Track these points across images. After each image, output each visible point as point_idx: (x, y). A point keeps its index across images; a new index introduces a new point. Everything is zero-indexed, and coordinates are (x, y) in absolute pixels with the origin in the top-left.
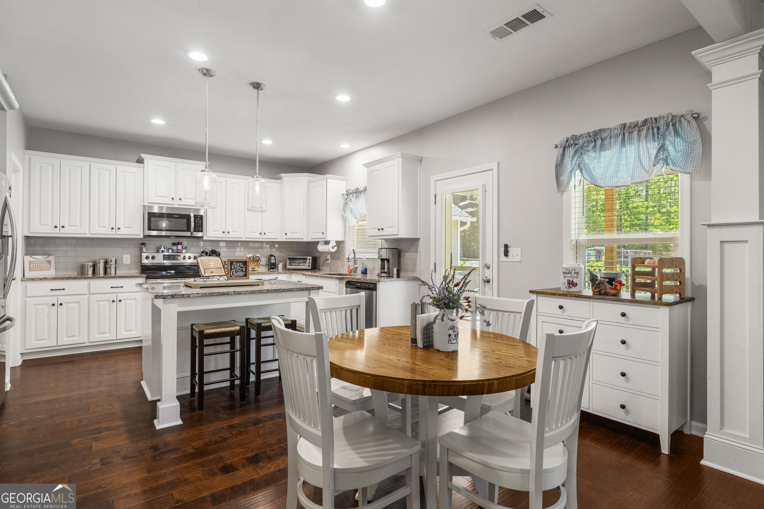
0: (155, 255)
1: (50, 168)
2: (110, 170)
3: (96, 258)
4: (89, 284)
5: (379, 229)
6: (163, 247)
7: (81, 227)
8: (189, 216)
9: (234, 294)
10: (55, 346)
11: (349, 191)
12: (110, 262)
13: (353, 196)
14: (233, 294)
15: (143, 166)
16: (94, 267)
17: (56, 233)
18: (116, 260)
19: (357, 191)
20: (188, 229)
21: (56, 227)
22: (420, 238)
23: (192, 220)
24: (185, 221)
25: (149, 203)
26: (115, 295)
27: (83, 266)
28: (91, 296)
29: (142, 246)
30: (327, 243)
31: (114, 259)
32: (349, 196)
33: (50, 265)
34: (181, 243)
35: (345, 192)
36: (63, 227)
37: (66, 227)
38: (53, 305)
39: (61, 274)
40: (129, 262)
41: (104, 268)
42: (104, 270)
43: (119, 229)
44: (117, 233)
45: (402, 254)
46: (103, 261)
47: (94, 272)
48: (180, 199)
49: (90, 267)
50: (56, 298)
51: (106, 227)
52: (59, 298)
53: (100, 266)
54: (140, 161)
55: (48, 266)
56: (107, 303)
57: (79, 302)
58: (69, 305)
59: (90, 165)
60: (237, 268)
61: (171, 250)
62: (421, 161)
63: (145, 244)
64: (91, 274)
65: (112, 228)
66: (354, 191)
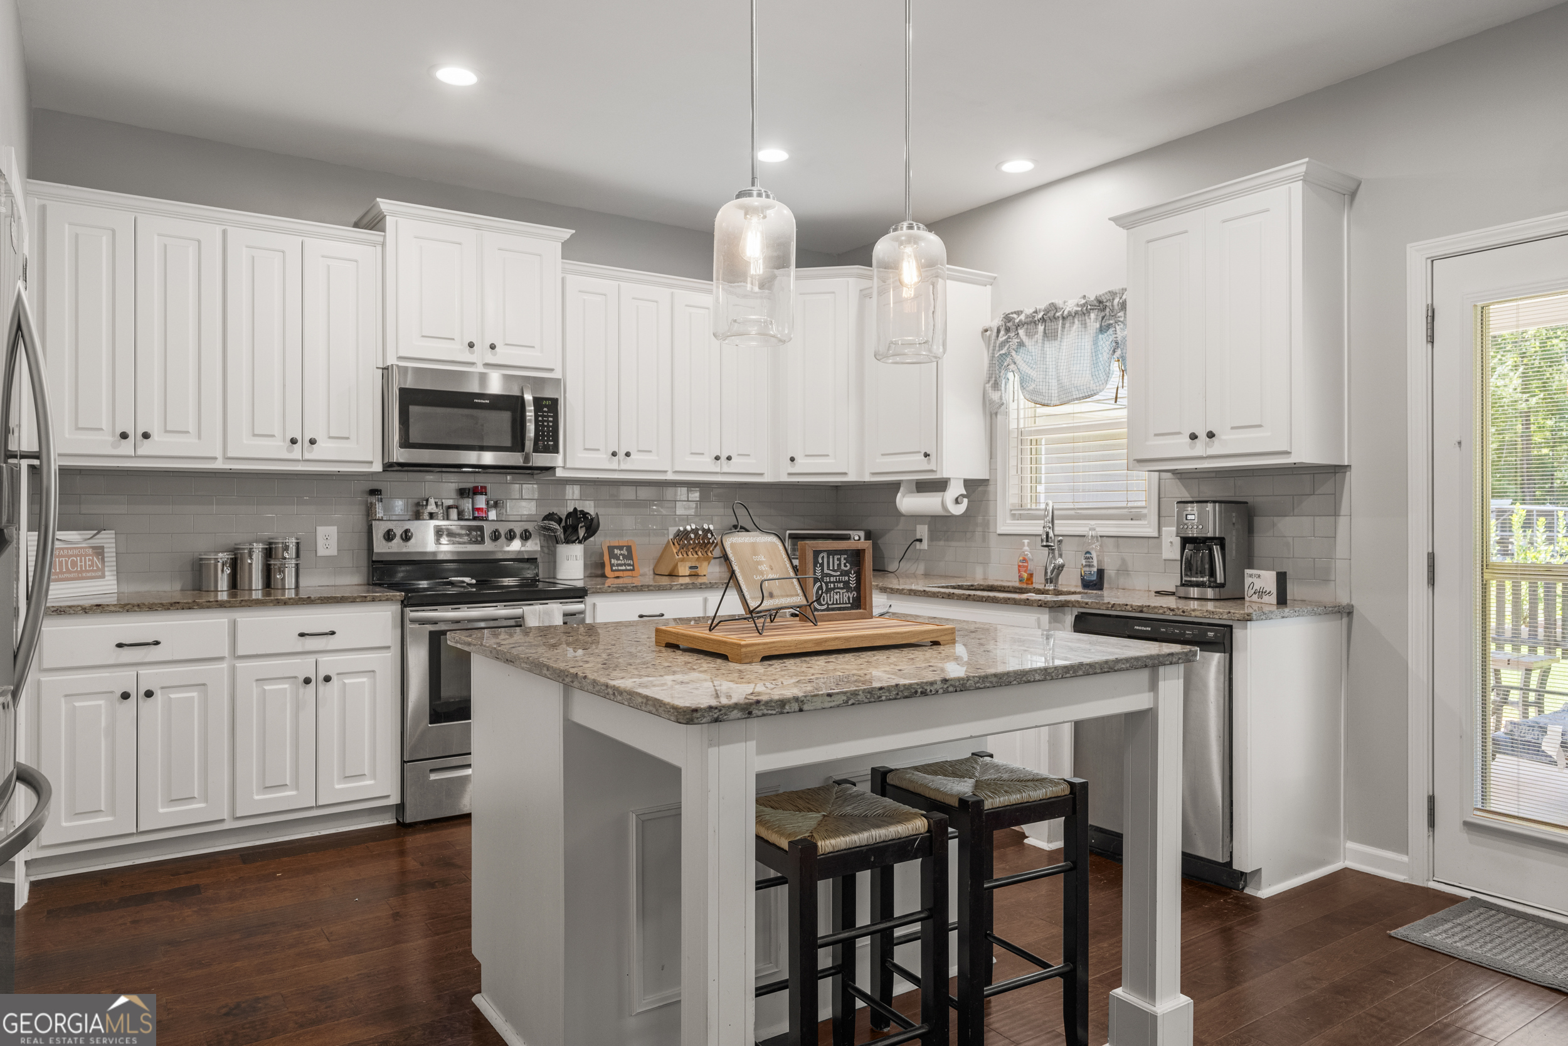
0: (409, 525)
1: (105, 240)
2: (283, 252)
3: (237, 537)
4: (234, 625)
5: (1193, 437)
6: (432, 501)
7: (199, 438)
8: (520, 400)
9: (946, 692)
10: (131, 834)
11: (1015, 316)
12: (280, 550)
13: (1029, 335)
14: (941, 691)
15: (381, 239)
16: (235, 564)
17: (125, 455)
18: (298, 544)
19: (1051, 314)
20: (518, 444)
21: (124, 436)
22: (1349, 466)
23: (530, 413)
24: (506, 416)
25: (400, 358)
26: (311, 660)
27: (201, 565)
28: (240, 664)
29: (373, 499)
30: (940, 485)
31: (294, 540)
32: (1012, 334)
33: (103, 560)
34: (485, 488)
35: (997, 322)
36: (146, 436)
37: (156, 436)
38: (125, 696)
39: (136, 589)
40: (333, 551)
41: (262, 571)
42: (262, 578)
43: (313, 442)
44: (307, 456)
45: (1259, 522)
46: (261, 546)
47: (234, 584)
48: (493, 347)
49: (223, 565)
50: (131, 673)
51: (273, 436)
52: (143, 671)
53: (251, 564)
54: (373, 222)
55: (97, 566)
56: (286, 686)
57: (204, 685)
58: (172, 696)
59: (224, 232)
60: (831, 576)
61: (455, 511)
62: (1353, 195)
63: (380, 491)
64: (225, 588)
65: (294, 441)
66: (1040, 316)
